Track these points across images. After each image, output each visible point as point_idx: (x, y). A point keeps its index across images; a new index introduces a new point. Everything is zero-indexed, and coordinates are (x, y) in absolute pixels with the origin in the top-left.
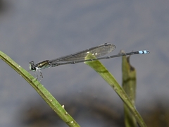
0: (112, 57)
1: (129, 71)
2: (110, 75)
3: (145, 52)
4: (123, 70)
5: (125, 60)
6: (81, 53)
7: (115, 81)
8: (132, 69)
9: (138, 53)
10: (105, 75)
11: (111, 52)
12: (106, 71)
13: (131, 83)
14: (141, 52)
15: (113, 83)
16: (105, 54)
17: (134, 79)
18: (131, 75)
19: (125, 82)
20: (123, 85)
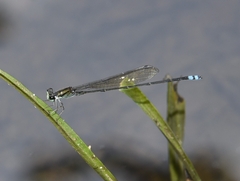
0: (153, 83)
1: (176, 102)
2: (152, 107)
3: (196, 77)
4: (168, 102)
5: (172, 88)
6: (114, 78)
7: (158, 115)
8: (180, 100)
9: (187, 78)
10: (145, 107)
11: (152, 77)
12: (147, 102)
13: (178, 117)
14: (191, 78)
15: (156, 117)
16: (144, 80)
17: (182, 112)
18: (179, 107)
19: (171, 116)
20: (168, 120)
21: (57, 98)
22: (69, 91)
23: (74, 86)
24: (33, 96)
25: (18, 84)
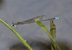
0: (45, 20)
1: (53, 26)
3: (58, 18)
4: (51, 26)
6: (33, 19)
8: (54, 25)
9: (55, 19)
11: (44, 19)
16: (42, 19)
21: (15, 25)
22: (19, 23)
23: (20, 22)
24: (8, 25)
25: (3, 21)
